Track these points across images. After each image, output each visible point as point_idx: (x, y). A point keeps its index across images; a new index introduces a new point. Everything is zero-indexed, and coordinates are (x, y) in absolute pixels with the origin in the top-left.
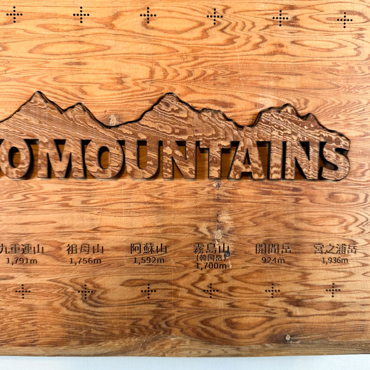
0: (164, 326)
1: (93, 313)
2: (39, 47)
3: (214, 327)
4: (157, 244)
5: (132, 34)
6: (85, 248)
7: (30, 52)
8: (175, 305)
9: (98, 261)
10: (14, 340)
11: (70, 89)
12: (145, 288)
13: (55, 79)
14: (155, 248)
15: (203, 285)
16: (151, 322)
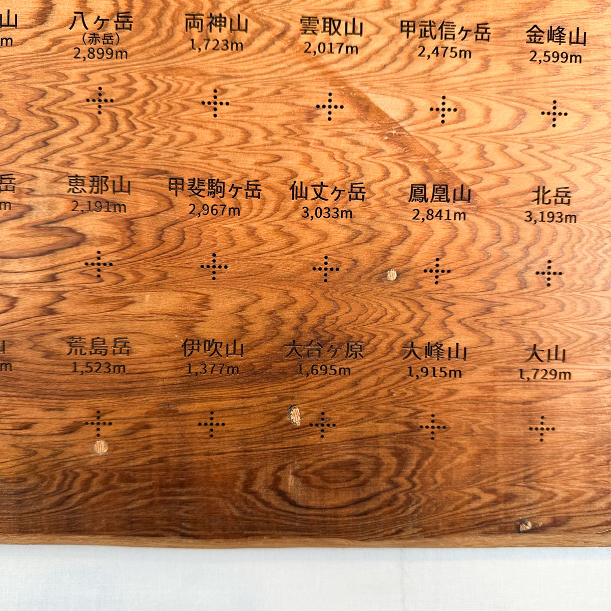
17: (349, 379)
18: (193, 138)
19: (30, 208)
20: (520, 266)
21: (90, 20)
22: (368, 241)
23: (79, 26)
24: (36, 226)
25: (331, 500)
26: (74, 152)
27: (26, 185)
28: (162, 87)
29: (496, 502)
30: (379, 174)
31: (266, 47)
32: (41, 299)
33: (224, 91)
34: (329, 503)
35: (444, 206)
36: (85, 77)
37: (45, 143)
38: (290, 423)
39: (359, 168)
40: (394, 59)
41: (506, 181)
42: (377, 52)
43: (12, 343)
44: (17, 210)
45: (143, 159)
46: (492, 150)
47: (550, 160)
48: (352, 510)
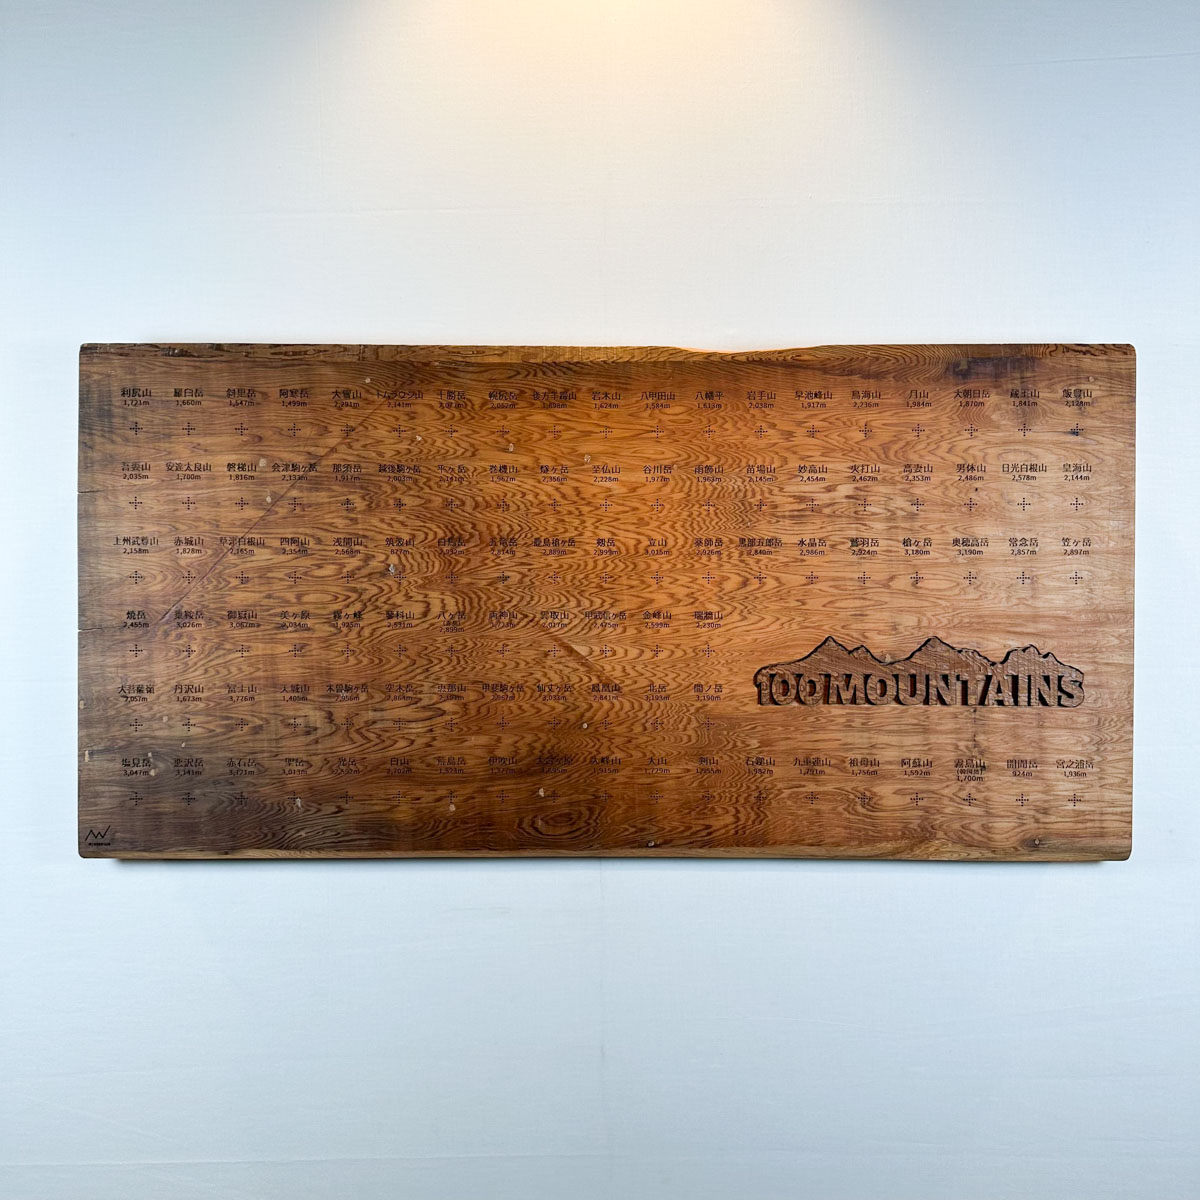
0: (930, 829)
1: (870, 817)
2: (830, 602)
3: (973, 831)
4: (924, 759)
5: (904, 592)
6: (865, 762)
7: (824, 606)
8: (939, 812)
9: (875, 772)
10: (803, 840)
11: (855, 635)
12: (914, 796)
13: (843, 627)
14: (922, 763)
15: (963, 794)
16: (919, 826)
17: (566, 775)
18: (493, 666)
19: (420, 699)
20: (643, 721)
21: (447, 615)
22: (573, 710)
23: (442, 618)
24: (424, 707)
25: (559, 832)
26: (441, 674)
27: (419, 689)
28: (479, 644)
29: (636, 832)
30: (578, 680)
31: (525, 626)
32: (425, 740)
33: (507, 645)
34: (557, 833)
35: (608, 694)
36: (445, 641)
37: (427, 670)
38: (539, 796)
39: (568, 678)
40: (583, 629)
41: (636, 682)
42: (575, 626)
43: (412, 760)
44: (414, 701)
45: (471, 676)
46: (629, 669)
47: (656, 672)
48: (568, 836)
